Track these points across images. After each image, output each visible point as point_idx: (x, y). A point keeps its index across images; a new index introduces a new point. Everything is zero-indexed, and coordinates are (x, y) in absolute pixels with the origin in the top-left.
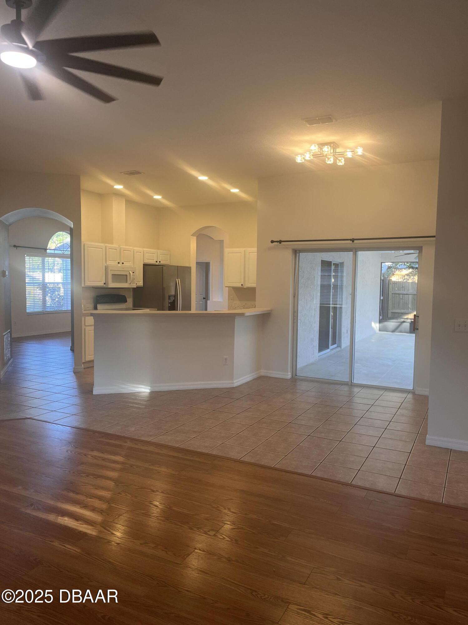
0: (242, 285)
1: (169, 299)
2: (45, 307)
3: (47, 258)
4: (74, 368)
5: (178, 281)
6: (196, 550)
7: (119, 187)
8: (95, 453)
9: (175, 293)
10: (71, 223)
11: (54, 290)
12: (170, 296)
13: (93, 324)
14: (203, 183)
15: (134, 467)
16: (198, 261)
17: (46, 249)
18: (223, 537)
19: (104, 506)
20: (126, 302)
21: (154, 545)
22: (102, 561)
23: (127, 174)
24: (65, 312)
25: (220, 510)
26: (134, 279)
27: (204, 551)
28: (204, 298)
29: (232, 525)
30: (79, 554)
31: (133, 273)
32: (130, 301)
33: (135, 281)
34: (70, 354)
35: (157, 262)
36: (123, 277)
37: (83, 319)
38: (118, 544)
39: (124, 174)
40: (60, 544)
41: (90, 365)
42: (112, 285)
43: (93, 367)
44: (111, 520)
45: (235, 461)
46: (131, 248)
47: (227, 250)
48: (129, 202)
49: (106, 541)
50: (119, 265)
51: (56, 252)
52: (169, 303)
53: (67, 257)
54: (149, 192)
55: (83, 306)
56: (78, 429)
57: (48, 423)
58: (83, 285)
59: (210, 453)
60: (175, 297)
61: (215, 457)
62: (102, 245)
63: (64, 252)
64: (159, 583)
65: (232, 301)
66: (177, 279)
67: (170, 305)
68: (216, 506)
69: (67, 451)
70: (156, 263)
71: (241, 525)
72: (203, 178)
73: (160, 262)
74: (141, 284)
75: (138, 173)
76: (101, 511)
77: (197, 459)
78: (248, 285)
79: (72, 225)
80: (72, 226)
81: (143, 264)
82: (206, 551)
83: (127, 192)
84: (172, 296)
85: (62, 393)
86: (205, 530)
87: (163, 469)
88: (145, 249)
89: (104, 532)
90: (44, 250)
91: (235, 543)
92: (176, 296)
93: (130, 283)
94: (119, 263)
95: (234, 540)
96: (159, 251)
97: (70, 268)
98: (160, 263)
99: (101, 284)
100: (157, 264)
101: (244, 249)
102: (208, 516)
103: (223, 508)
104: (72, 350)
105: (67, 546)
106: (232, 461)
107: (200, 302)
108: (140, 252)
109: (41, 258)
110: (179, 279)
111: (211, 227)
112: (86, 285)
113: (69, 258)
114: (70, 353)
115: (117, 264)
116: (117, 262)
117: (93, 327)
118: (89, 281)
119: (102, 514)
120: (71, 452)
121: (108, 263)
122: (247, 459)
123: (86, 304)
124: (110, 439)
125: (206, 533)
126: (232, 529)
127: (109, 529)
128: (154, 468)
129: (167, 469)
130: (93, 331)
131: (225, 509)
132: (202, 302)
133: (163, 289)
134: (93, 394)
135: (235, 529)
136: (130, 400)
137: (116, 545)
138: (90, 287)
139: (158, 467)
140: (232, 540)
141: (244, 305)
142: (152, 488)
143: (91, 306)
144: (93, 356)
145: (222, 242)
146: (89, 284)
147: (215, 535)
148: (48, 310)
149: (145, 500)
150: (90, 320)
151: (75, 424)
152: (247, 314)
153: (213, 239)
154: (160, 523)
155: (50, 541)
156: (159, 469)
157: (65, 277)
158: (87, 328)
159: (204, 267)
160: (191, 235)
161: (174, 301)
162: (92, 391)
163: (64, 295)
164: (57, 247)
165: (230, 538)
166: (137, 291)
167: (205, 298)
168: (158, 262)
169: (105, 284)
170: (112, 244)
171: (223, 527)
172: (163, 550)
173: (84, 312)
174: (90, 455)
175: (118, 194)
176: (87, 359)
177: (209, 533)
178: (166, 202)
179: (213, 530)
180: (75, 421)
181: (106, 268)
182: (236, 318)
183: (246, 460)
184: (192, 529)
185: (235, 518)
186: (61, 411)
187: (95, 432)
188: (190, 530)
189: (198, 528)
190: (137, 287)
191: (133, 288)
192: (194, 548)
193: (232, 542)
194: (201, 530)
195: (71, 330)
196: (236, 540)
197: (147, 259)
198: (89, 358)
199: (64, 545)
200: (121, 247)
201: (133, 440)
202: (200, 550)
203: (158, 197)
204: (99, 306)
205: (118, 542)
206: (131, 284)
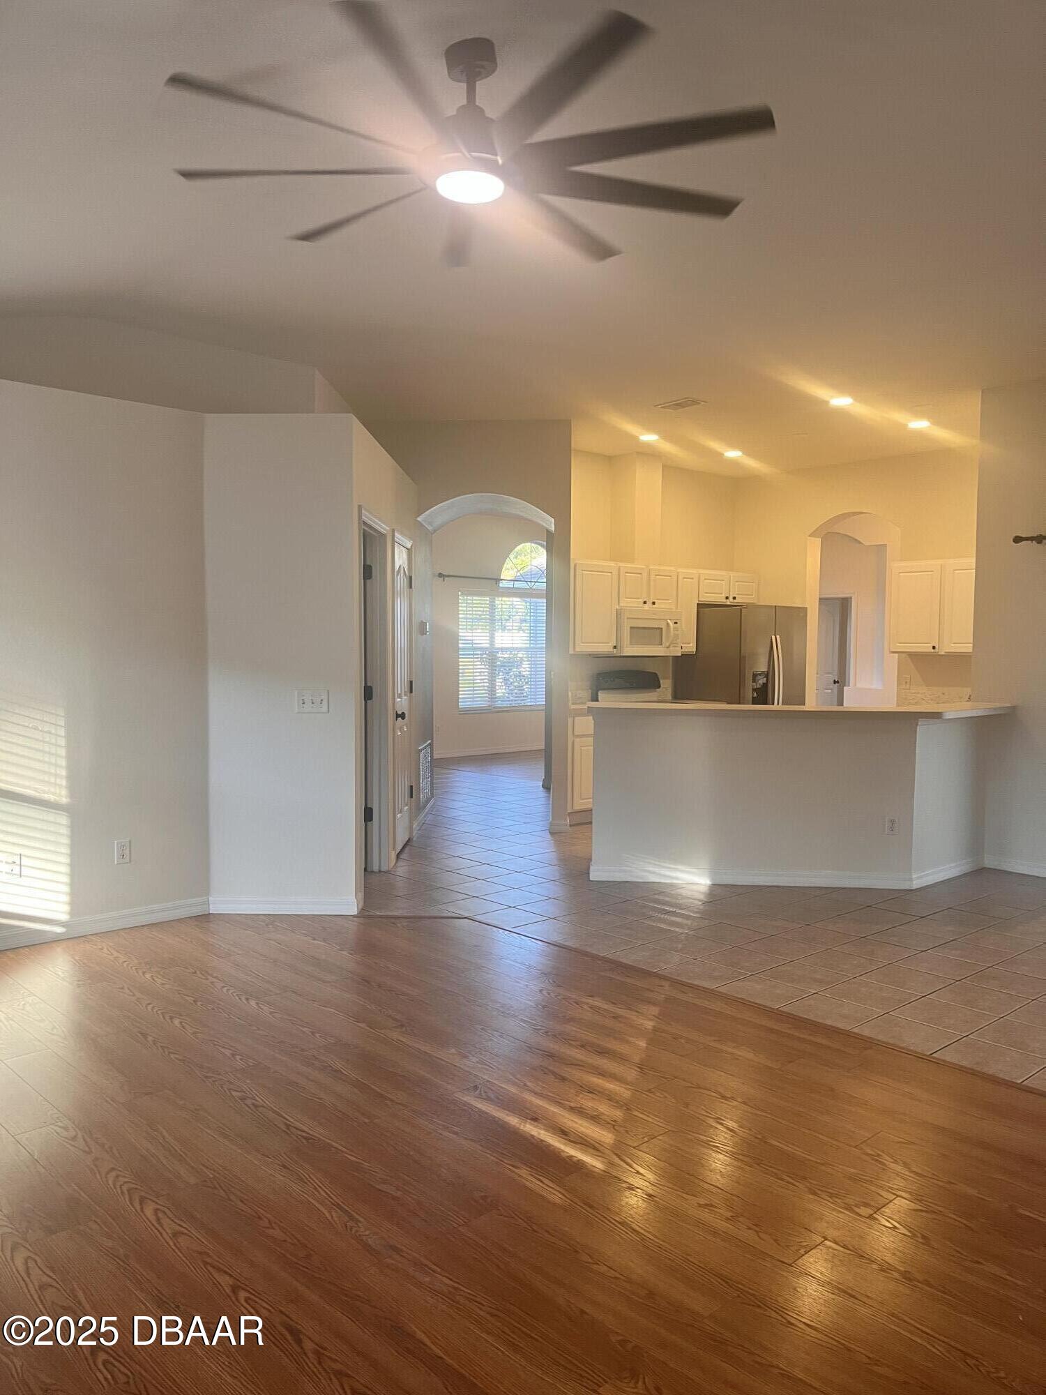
0: (934, 648)
1: (754, 681)
2: (493, 698)
3: (500, 599)
4: (551, 824)
5: (777, 640)
6: (827, 1243)
7: (649, 438)
8: (597, 1002)
9: (769, 668)
10: (551, 522)
11: (510, 664)
12: (757, 675)
13: (592, 732)
14: (841, 414)
15: (683, 1041)
16: (823, 596)
17: (498, 580)
18: (892, 1224)
19: (618, 1114)
20: (659, 687)
21: (731, 1214)
22: (619, 1226)
23: (669, 407)
24: (532, 709)
25: (884, 1164)
26: (676, 636)
27: (845, 1247)
28: (835, 682)
29: (915, 1201)
30: (569, 1201)
31: (676, 623)
32: (667, 685)
33: (679, 641)
34: (541, 796)
35: (727, 598)
36: (654, 633)
37: (570, 720)
38: (650, 1195)
39: (662, 407)
40: (531, 1175)
41: (583, 820)
42: (630, 650)
43: (591, 823)
44: (635, 1145)
45: (921, 1057)
46: (672, 568)
47: (896, 567)
48: (671, 470)
49: (624, 1185)
50: (646, 607)
51: (517, 585)
52: (754, 690)
53: (539, 596)
54: (715, 445)
55: (570, 694)
56: (561, 947)
57: (501, 931)
58: (571, 652)
59: (855, 1030)
60: (767, 676)
61: (869, 1043)
62: (612, 564)
63: (533, 584)
64: (741, 1295)
65: (908, 686)
66: (773, 637)
67: (755, 695)
68: (873, 1153)
69: (541, 991)
70: (725, 600)
71: (936, 1204)
72: (841, 401)
73: (734, 598)
74: (691, 647)
75: (695, 402)
76: (613, 1123)
77: (824, 1042)
78: (948, 647)
79: (553, 526)
80: (553, 528)
81: (698, 604)
82: (851, 1248)
83: (667, 447)
84: (760, 675)
85: (528, 872)
86: (847, 1201)
87: (745, 1053)
88: (702, 571)
89: (620, 1166)
90: (494, 582)
91: (923, 1244)
92: (769, 675)
93: (668, 644)
94: (645, 602)
95: (919, 1235)
96: (732, 574)
97: (545, 618)
98: (735, 601)
99: (606, 648)
100: (729, 603)
101: (940, 562)
102: (852, 1170)
103: (892, 1161)
104: (546, 787)
105: (544, 1182)
106: (910, 1056)
107: (826, 691)
108: (692, 579)
109: (488, 599)
110: (778, 636)
111: (855, 514)
112: (577, 650)
113: (542, 598)
114: (541, 793)
115: (642, 605)
116: (641, 601)
117: (591, 739)
118: (583, 643)
119: (614, 1128)
120: (549, 994)
121: (621, 604)
122: (950, 1056)
123: (576, 690)
124: (628, 976)
125: (849, 1208)
126: (914, 1210)
127: (629, 1161)
128: (725, 1048)
129: (755, 1054)
130: (592, 748)
131: (895, 1162)
132: (830, 691)
133: (742, 659)
134: (591, 879)
135: (921, 1211)
136: (667, 899)
137: (645, 1196)
138: (587, 655)
139: (734, 1048)
140: (914, 1235)
141: (939, 697)
142: (721, 1090)
143: (587, 694)
144: (591, 800)
145: (881, 549)
146: (583, 647)
147: (871, 1217)
148: (499, 704)
149: (708, 1114)
150: (586, 724)
151: (556, 938)
152: (948, 716)
153: (860, 542)
154: (739, 1167)
155: (513, 1166)
156: (735, 1051)
157: (533, 636)
158: (577, 740)
159: (838, 610)
160: (810, 536)
161: (765, 685)
162: (589, 873)
163: (531, 675)
164: (519, 574)
165: (910, 1231)
166: (682, 662)
167: (838, 682)
168: (731, 600)
169: (615, 647)
170: (633, 562)
171: (891, 1201)
172: (749, 1228)
173: (573, 707)
174: (587, 1004)
175: (649, 454)
176: (577, 807)
177: (856, 1209)
178: (752, 463)
179: (866, 1205)
180: (555, 932)
181: (619, 614)
182: (919, 723)
183: (948, 1059)
184: (815, 1194)
185: (920, 1186)
186: (527, 908)
187: (595, 957)
188: (811, 1196)
189: (831, 1195)
190: (682, 655)
191: (676, 657)
192: (824, 1237)
193: (916, 1239)
194: (839, 1201)
195: (543, 747)
196: (924, 1237)
197: (706, 593)
198: (580, 805)
199: (541, 1178)
200: (651, 567)
201: (677, 983)
202: (836, 1243)
203: (733, 454)
204: (601, 695)
205: (651, 1192)
206: (671, 648)
